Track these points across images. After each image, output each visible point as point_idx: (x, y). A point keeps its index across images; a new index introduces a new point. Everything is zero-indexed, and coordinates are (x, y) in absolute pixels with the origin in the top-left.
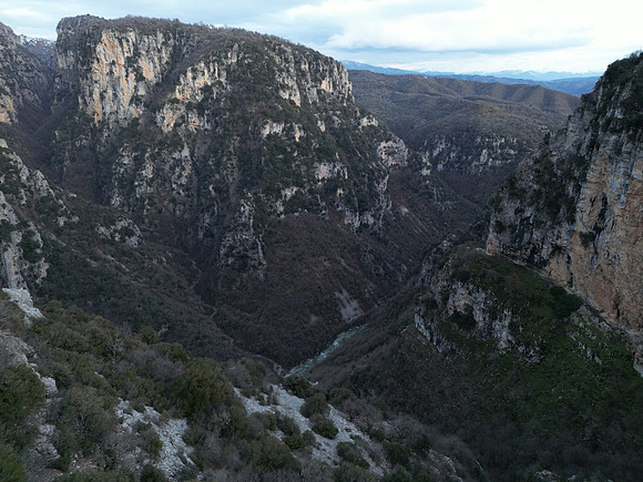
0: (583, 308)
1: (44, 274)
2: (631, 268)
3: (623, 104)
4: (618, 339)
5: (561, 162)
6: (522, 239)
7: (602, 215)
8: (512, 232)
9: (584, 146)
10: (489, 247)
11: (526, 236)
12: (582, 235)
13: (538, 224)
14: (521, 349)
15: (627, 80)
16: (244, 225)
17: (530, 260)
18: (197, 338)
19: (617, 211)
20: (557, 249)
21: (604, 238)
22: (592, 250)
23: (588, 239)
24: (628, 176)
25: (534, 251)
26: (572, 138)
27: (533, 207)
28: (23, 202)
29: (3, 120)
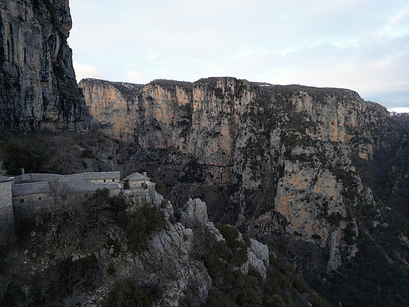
28: (355, 205)
29: (364, 158)
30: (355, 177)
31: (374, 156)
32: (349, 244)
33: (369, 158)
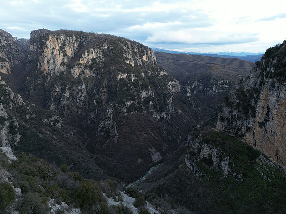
0: (261, 156)
1: (18, 140)
2: (282, 138)
3: (274, 66)
4: (278, 170)
5: (248, 90)
6: (232, 124)
7: (267, 114)
8: (228, 121)
9: (258, 84)
10: (218, 128)
11: (234, 123)
12: (259, 123)
13: (239, 118)
14: (234, 175)
15: (275, 56)
16: (109, 118)
17: (236, 134)
18: (86, 169)
19: (274, 112)
20: (248, 129)
21: (269, 124)
22: (264, 130)
23: (262, 125)
24: (278, 97)
25: (238, 130)
26: (252, 80)
27: (237, 110)
28: (11, 108)
29: (5, 73)
30: (7, 88)
31: (11, 71)
32: (14, 135)
33: (8, 73)
